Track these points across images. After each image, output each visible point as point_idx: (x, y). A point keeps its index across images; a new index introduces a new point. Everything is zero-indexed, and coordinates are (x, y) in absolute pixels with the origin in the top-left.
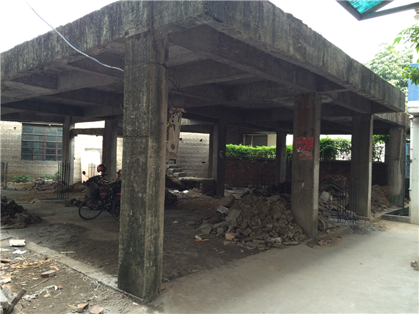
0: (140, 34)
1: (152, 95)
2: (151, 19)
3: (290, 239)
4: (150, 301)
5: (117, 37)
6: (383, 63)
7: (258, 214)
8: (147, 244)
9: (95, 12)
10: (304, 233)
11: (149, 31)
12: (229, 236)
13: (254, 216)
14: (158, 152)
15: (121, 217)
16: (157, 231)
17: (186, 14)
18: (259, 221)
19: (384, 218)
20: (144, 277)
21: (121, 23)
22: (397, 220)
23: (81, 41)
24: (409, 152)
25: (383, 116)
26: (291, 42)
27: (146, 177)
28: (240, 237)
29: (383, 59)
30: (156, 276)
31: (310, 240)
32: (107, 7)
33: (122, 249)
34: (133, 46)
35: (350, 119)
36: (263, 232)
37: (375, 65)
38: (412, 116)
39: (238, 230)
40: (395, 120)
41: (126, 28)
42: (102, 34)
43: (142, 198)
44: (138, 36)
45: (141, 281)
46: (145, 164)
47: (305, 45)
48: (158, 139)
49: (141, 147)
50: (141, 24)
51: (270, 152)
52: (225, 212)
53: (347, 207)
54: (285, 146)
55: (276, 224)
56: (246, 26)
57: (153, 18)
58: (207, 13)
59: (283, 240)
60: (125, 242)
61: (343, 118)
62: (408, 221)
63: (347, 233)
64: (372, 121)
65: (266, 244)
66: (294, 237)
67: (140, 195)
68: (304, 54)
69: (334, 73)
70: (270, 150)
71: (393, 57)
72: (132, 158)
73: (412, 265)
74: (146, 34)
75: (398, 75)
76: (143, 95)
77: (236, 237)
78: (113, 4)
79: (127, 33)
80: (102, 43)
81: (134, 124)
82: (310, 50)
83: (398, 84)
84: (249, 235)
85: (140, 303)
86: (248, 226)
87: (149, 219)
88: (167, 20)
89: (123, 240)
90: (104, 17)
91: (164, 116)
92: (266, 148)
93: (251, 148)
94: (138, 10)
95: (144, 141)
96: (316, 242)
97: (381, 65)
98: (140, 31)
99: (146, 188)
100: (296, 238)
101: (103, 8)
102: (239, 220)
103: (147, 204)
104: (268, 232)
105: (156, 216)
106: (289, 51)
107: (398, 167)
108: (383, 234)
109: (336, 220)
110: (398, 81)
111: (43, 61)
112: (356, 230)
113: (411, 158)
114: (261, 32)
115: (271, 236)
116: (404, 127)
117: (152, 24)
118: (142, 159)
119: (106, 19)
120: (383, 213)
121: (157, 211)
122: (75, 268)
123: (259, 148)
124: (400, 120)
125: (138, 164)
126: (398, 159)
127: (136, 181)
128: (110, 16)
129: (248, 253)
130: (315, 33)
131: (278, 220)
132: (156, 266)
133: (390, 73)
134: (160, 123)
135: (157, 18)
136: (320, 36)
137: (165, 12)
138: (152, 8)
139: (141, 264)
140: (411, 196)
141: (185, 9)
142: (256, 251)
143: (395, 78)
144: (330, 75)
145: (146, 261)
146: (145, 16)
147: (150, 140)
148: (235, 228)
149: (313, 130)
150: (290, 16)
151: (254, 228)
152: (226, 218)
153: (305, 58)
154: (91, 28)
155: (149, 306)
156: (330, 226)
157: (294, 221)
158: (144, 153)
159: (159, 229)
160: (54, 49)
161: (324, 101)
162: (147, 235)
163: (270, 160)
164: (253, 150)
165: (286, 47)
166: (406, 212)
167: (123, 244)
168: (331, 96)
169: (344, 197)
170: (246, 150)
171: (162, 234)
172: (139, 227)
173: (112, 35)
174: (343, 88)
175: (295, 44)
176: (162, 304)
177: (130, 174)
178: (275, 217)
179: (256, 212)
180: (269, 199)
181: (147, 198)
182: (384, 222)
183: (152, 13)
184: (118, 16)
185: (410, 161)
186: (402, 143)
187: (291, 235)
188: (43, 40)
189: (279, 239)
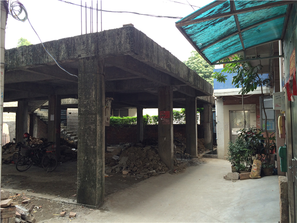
0: (89, 57)
1: (98, 91)
2: (97, 50)
3: (160, 170)
4: (100, 207)
5: (72, 57)
6: (193, 63)
7: (140, 158)
8: (98, 174)
9: (55, 41)
10: (167, 167)
11: (96, 56)
12: (125, 172)
13: (137, 159)
14: (101, 122)
15: (78, 161)
16: (102, 167)
17: (120, 50)
18: (141, 162)
19: (204, 156)
20: (97, 193)
21: (75, 49)
22: (211, 157)
23: (43, 57)
24: (215, 118)
25: (201, 98)
26: (165, 62)
27: (96, 136)
28: (131, 172)
29: (194, 61)
30: (102, 193)
31: (170, 170)
32: (64, 39)
33: (80, 180)
34: (84, 63)
35: (184, 99)
36: (144, 168)
37: (189, 64)
38: (216, 98)
39: (129, 168)
40: (206, 100)
41: (79, 53)
42: (61, 55)
43: (94, 149)
44: (88, 58)
45: (95, 196)
46: (96, 129)
47: (170, 63)
48: (101, 116)
49: (92, 120)
50: (90, 52)
51: (132, 120)
52: (117, 159)
53: (185, 152)
54: (143, 116)
55: (151, 163)
56: (147, 55)
57: (98, 49)
58: (132, 51)
59: (157, 172)
60: (82, 175)
61: (180, 99)
62: (217, 158)
63: (187, 166)
64: (196, 101)
65: (148, 174)
66: (162, 169)
67: (92, 147)
68: (170, 68)
69: (182, 77)
70: (132, 119)
71: (199, 60)
72: (85, 126)
73: (225, 178)
74: (93, 58)
75: (203, 71)
76: (92, 91)
77: (129, 173)
78: (69, 38)
79: (80, 56)
80: (60, 59)
81: (86, 107)
82: (172, 65)
83: (203, 77)
84: (136, 171)
85: (94, 208)
86: (135, 166)
87: (98, 160)
88: (107, 52)
89: (80, 174)
90: (62, 45)
91: (104, 102)
92: (130, 117)
93: (119, 118)
94: (88, 44)
95: (94, 116)
96: (173, 172)
97: (192, 65)
98: (89, 56)
99: (96, 143)
100: (163, 170)
101: (61, 39)
102: (128, 163)
103: (97, 152)
104: (147, 168)
105: (101, 158)
106: (164, 67)
107: (209, 127)
108: (206, 165)
109: (180, 159)
110: (202, 75)
111: (8, 66)
112: (192, 164)
113: (216, 121)
114: (153, 58)
115: (149, 170)
116: (211, 103)
117: (98, 52)
118: (92, 127)
119: (64, 46)
120: (203, 154)
121: (102, 156)
122: (40, 197)
123: (125, 118)
124: (209, 100)
125: (90, 130)
126: (208, 122)
127: (89, 140)
128: (67, 45)
129: (139, 180)
130: (174, 56)
131: (152, 160)
132: (102, 187)
133: (198, 70)
134: (102, 106)
135: (101, 50)
136: (176, 58)
137: (106, 47)
138: (98, 44)
139: (94, 186)
140: (217, 143)
141: (119, 47)
142: (143, 179)
143: (201, 73)
144: (181, 78)
145: (97, 184)
146: (93, 48)
147: (98, 116)
148: (127, 168)
149: (169, 107)
150: (164, 49)
151: (138, 166)
152: (119, 162)
153: (171, 70)
154: (51, 50)
155: (100, 209)
156: (179, 162)
157: (161, 160)
158: (94, 123)
159: (103, 166)
160: (19, 60)
161: (174, 90)
162: (97, 169)
163: (133, 126)
164: (121, 120)
165: (163, 65)
166: (215, 152)
167: (80, 177)
168: (177, 88)
169: (182, 146)
170: (116, 120)
171: (104, 169)
172: (92, 165)
173: (68, 55)
174: (185, 84)
175: (166, 63)
176: (107, 207)
177: (84, 136)
178: (150, 159)
179: (139, 157)
180: (145, 149)
181: (97, 148)
182: (204, 159)
183: (98, 47)
184: (72, 46)
185: (216, 123)
186: (210, 113)
187: (160, 168)
188: (8, 53)
189: (154, 171)
